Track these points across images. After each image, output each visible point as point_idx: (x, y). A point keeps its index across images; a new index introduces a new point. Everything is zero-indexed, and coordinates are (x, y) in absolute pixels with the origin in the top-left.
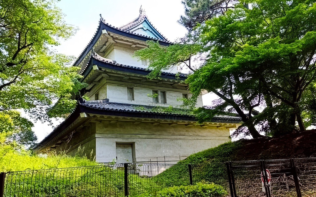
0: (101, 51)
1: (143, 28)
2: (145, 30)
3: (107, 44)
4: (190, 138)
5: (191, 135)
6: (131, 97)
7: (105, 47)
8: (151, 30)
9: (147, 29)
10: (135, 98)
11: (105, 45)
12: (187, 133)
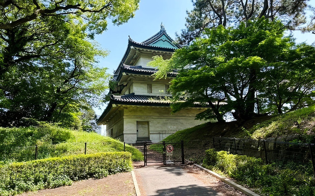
0: (130, 63)
1: (162, 40)
2: (164, 41)
3: (136, 54)
4: (190, 118)
5: (190, 116)
6: (150, 91)
7: (135, 56)
8: (168, 40)
9: (165, 40)
10: (152, 91)
11: (135, 54)
12: (187, 115)
